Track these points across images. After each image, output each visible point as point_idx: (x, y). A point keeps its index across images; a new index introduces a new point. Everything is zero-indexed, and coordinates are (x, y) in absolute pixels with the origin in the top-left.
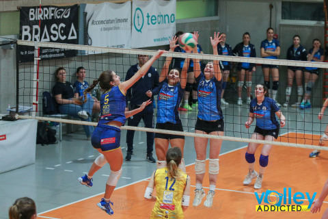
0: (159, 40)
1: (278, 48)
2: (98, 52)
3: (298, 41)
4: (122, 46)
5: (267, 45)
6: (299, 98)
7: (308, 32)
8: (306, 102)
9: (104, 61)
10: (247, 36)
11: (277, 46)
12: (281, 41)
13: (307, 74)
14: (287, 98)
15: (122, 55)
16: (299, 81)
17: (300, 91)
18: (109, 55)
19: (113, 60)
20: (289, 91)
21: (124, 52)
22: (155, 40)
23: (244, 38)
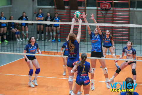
6: (51, 37)
17: (51, 34)
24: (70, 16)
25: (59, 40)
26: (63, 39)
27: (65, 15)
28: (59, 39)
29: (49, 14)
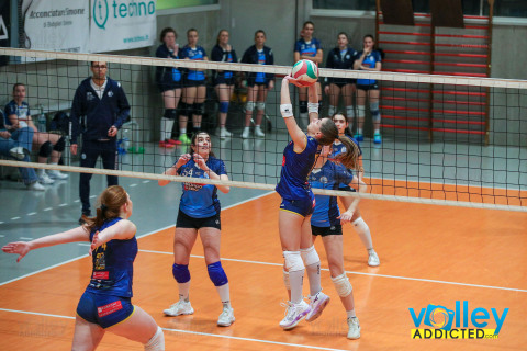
0: (130, 40)
1: (320, 51)
2: (41, 58)
3: (344, 42)
4: (75, 50)
5: (303, 47)
9: (50, 72)
10: (261, 34)
11: (317, 49)
15: (76, 63)
18: (57, 63)
19: (63, 71)
21: (80, 58)
22: (125, 41)
23: (256, 37)
24: (433, 50)
25: (378, 138)
26: (404, 131)
27: (413, 47)
28: (377, 132)
29: (343, 39)
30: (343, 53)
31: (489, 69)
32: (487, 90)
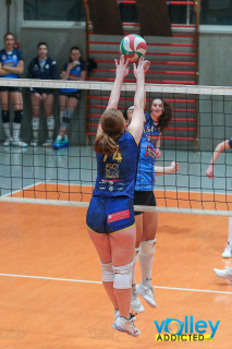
1: (21, 62)
3: (45, 51)
5: (4, 58)
6: (51, 134)
7: (62, 38)
8: (63, 140)
11: (19, 59)
12: (24, 51)
13: (63, 98)
14: (35, 134)
16: (48, 108)
17: (51, 123)
20: (36, 124)
30: (42, 64)
31: (197, 76)
32: (196, 97)
